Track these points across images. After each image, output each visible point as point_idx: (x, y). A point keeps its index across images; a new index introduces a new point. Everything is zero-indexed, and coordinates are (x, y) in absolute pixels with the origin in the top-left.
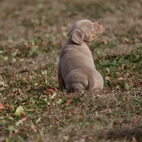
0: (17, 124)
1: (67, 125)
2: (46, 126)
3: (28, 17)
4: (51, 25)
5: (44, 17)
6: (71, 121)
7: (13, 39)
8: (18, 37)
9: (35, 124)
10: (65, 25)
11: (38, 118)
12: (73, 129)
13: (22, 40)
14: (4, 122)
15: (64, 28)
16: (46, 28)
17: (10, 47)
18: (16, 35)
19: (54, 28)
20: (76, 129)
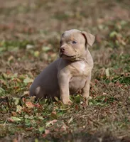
0: (48, 124)
1: (101, 126)
2: (78, 126)
3: (61, 9)
4: (86, 17)
5: (79, 9)
6: (106, 121)
7: (45, 33)
8: (50, 31)
9: (67, 124)
10: (101, 17)
11: (70, 118)
12: (108, 129)
13: (55, 33)
14: (34, 122)
15: (100, 21)
16: (80, 20)
17: (42, 41)
18: (48, 29)
19: (90, 21)
20: (111, 130)
